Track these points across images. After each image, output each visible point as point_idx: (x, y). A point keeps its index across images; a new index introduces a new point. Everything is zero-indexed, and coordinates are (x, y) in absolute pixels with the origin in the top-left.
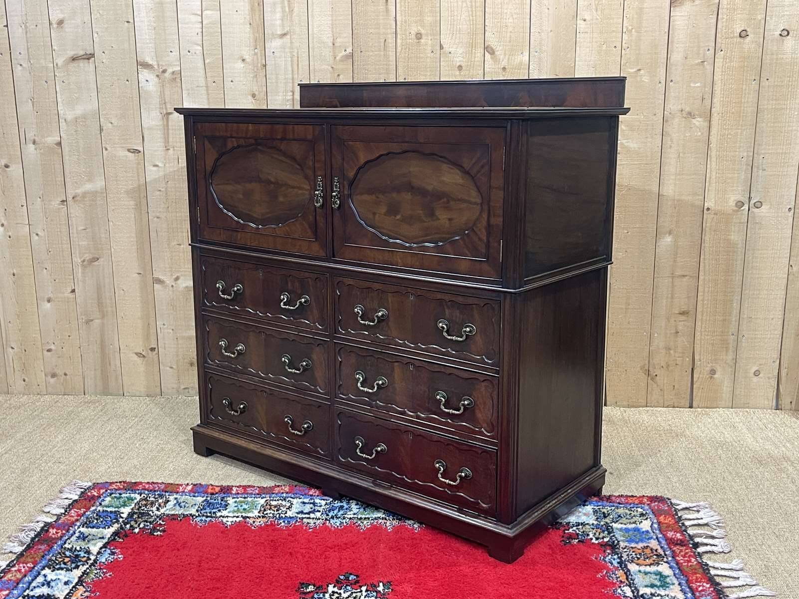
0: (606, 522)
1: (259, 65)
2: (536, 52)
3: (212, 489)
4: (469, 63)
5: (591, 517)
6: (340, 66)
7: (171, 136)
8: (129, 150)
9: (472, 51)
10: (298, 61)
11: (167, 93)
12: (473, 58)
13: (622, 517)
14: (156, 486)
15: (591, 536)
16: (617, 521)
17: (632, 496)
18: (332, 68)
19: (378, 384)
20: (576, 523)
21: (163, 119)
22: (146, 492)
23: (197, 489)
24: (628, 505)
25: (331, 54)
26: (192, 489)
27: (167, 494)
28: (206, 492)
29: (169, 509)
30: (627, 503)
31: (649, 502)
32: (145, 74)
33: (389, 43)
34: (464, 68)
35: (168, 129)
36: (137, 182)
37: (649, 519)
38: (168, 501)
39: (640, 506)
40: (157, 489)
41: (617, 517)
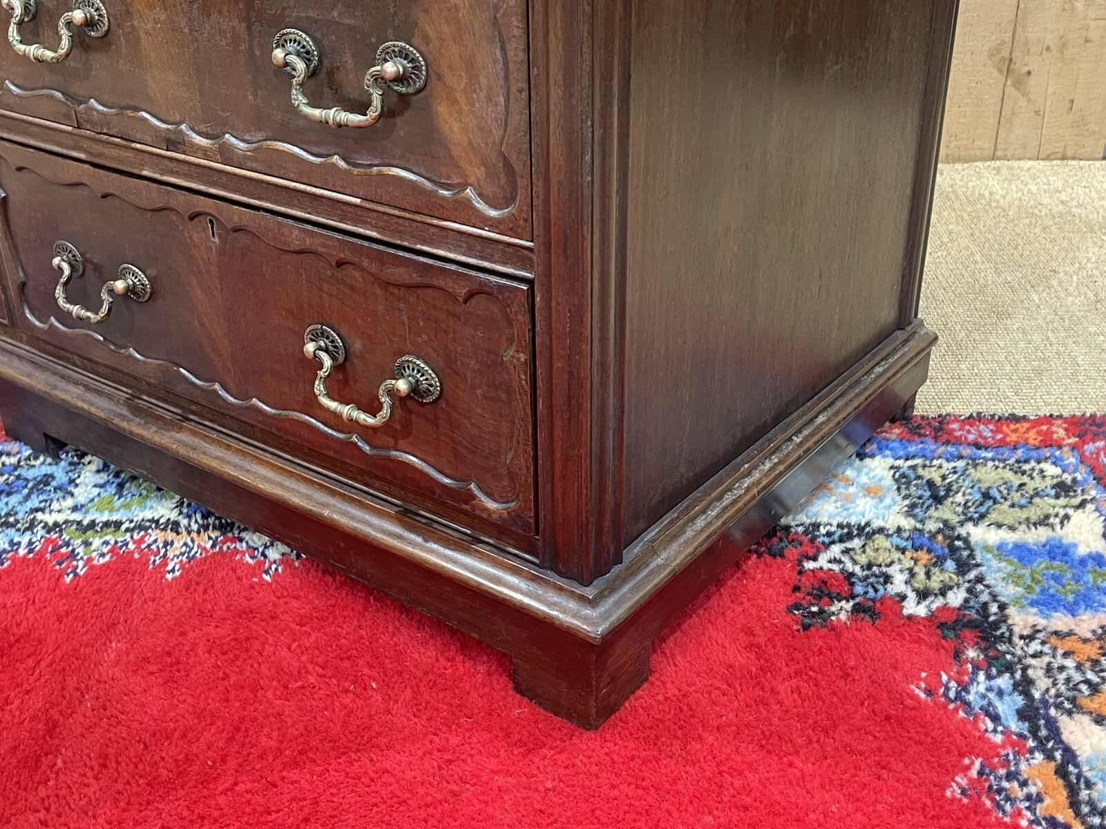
0: (945, 522)
5: (887, 501)
13: (995, 502)
15: (899, 584)
16: (982, 516)
17: (1014, 418)
19: (69, 24)
20: (840, 526)
24: (1006, 454)
30: (1003, 443)
31: (1073, 440)
37: (1090, 507)
39: (1047, 452)
41: (978, 496)
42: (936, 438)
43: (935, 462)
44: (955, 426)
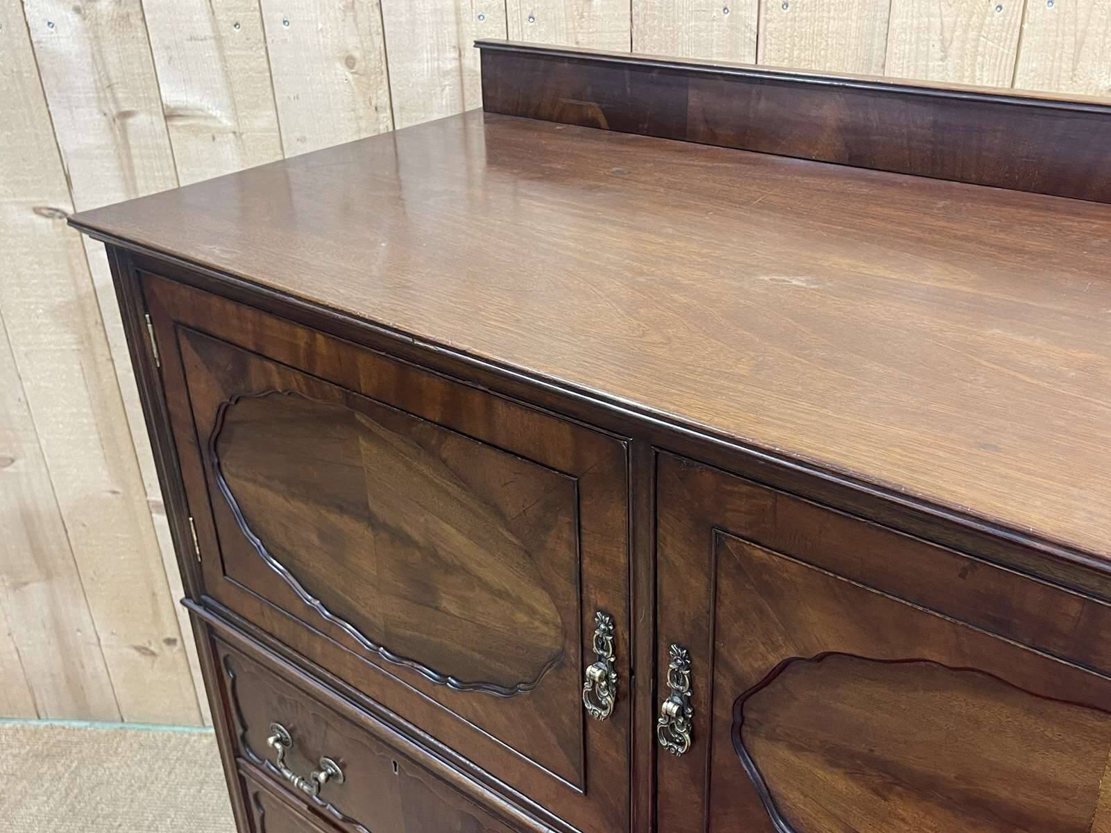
8: (37, 211)
11: (112, 58)
21: (111, 129)
35: (129, 157)
36: (73, 289)
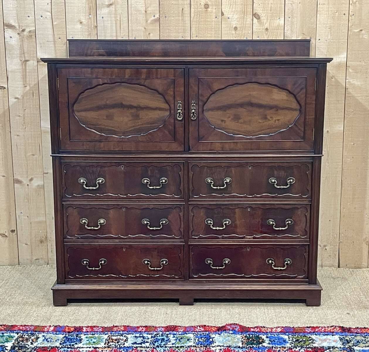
0: (349, 346)
1: (93, 26)
2: (289, 18)
3: (68, 329)
4: (242, 26)
5: (338, 343)
6: (150, 27)
7: (28, 77)
9: (244, 17)
10: (120, 24)
11: (26, 46)
12: (245, 21)
13: (360, 343)
14: (28, 327)
16: (357, 345)
17: (365, 328)
18: (145, 28)
20: (328, 347)
21: (22, 65)
22: (21, 332)
23: (58, 329)
24: (363, 334)
25: (144, 18)
26: (54, 329)
27: (37, 333)
28: (65, 331)
29: (40, 343)
30: (362, 333)
32: (9, 32)
33: (185, 11)
34: (238, 29)
35: (26, 72)
36: (3, 110)
38: (38, 338)
40: (29, 329)
41: (356, 342)
42: (348, 332)
43: (348, 336)
44: (352, 329)
